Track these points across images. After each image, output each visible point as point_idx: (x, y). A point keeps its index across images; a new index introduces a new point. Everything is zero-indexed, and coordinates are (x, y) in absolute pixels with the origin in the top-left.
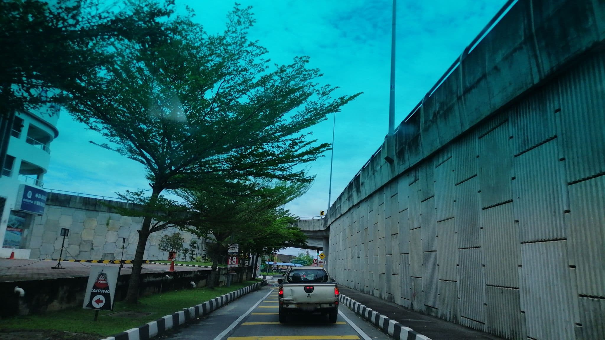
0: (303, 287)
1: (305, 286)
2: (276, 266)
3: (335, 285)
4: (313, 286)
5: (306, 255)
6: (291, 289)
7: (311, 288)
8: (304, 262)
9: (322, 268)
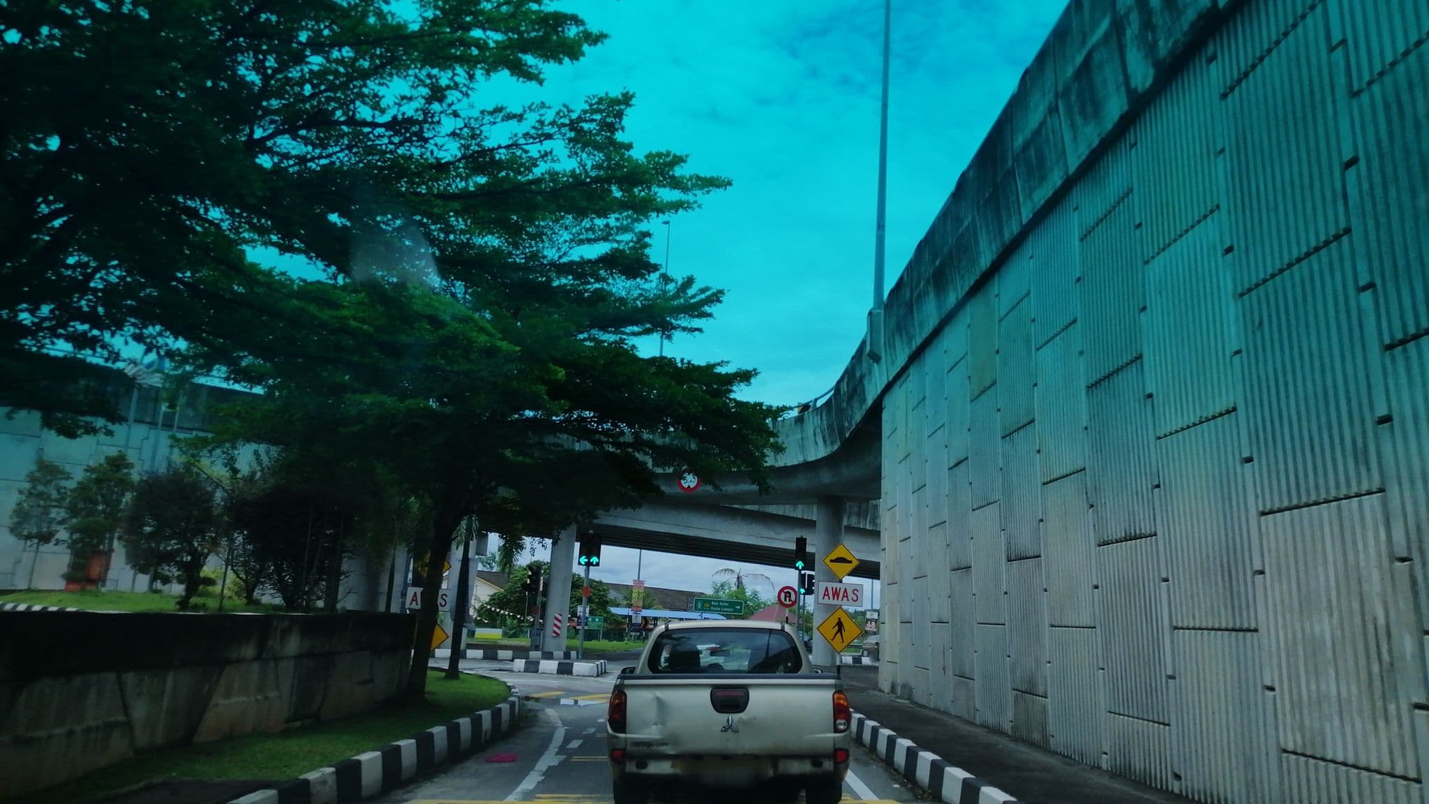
0: (706, 693)
1: (715, 687)
2: (639, 620)
3: (832, 681)
4: (745, 688)
5: (734, 589)
6: (659, 700)
7: (740, 693)
8: (732, 604)
9: (777, 626)
